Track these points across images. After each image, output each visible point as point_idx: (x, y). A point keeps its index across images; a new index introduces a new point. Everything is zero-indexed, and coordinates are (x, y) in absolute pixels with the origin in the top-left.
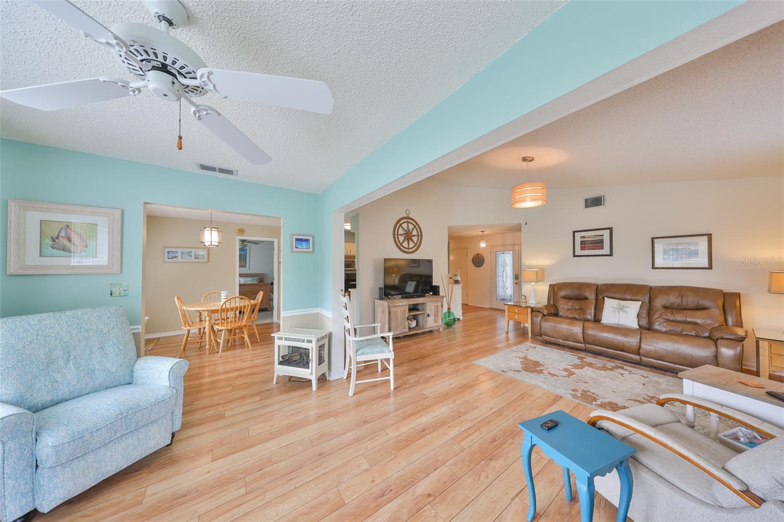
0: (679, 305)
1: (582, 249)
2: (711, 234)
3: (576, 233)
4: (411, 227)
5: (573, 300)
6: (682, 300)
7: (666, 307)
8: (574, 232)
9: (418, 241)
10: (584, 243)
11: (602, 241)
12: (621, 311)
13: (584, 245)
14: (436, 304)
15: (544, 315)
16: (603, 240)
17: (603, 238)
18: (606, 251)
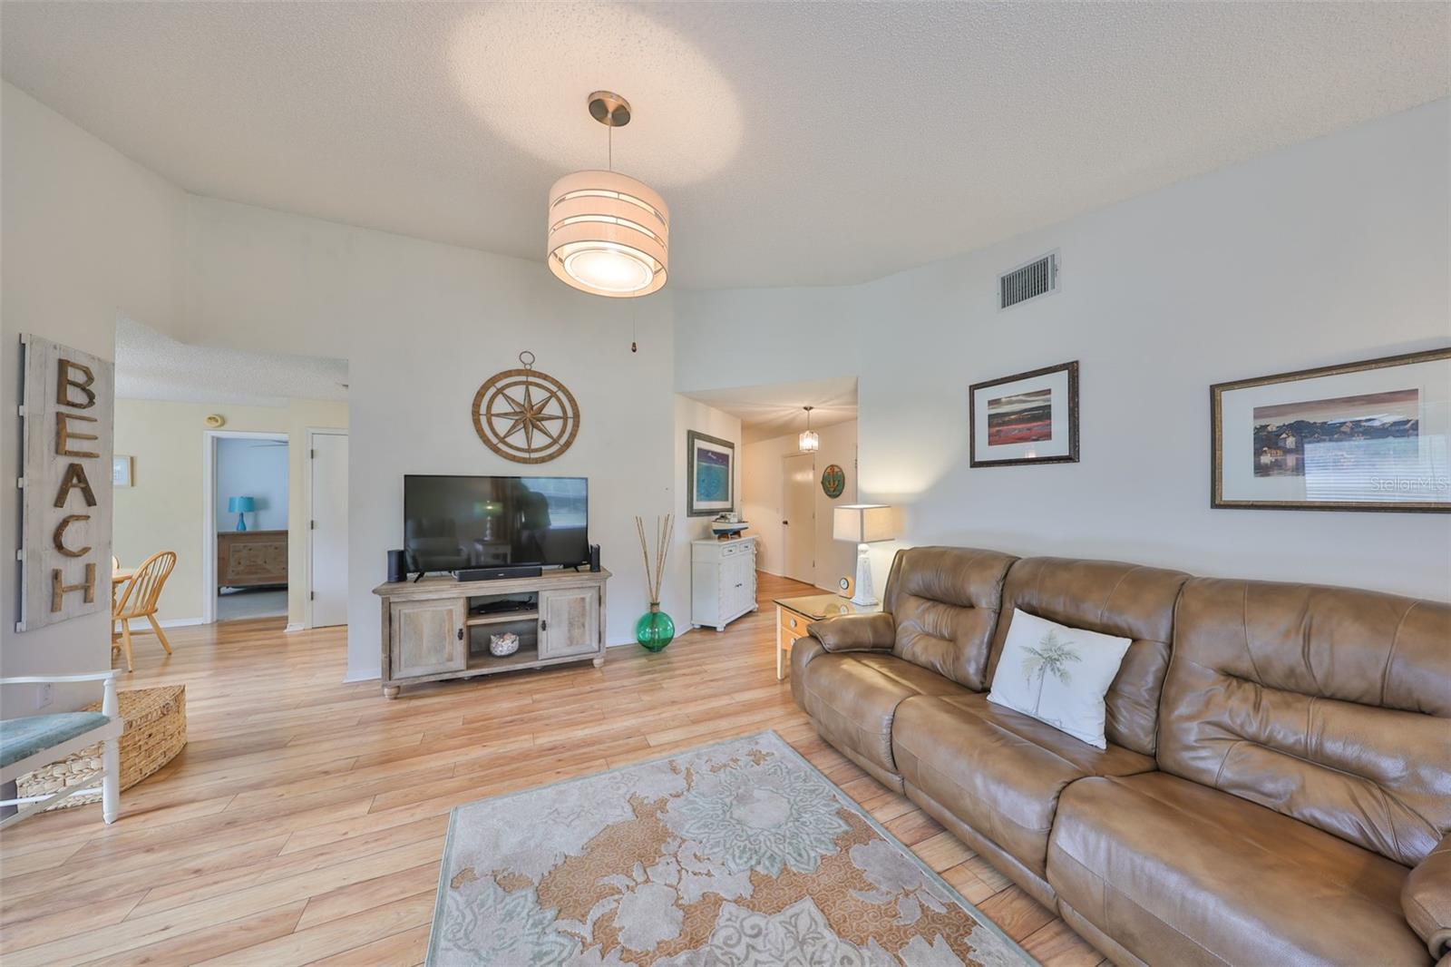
0: (1291, 672)
1: (994, 440)
3: (975, 392)
5: (941, 608)
6: (1305, 654)
7: (1232, 675)
8: (973, 388)
9: (563, 432)
10: (995, 421)
11: (1044, 414)
12: (1048, 669)
13: (1002, 426)
14: (578, 595)
15: (826, 651)
16: (1050, 406)
17: (1049, 400)
18: (1059, 445)
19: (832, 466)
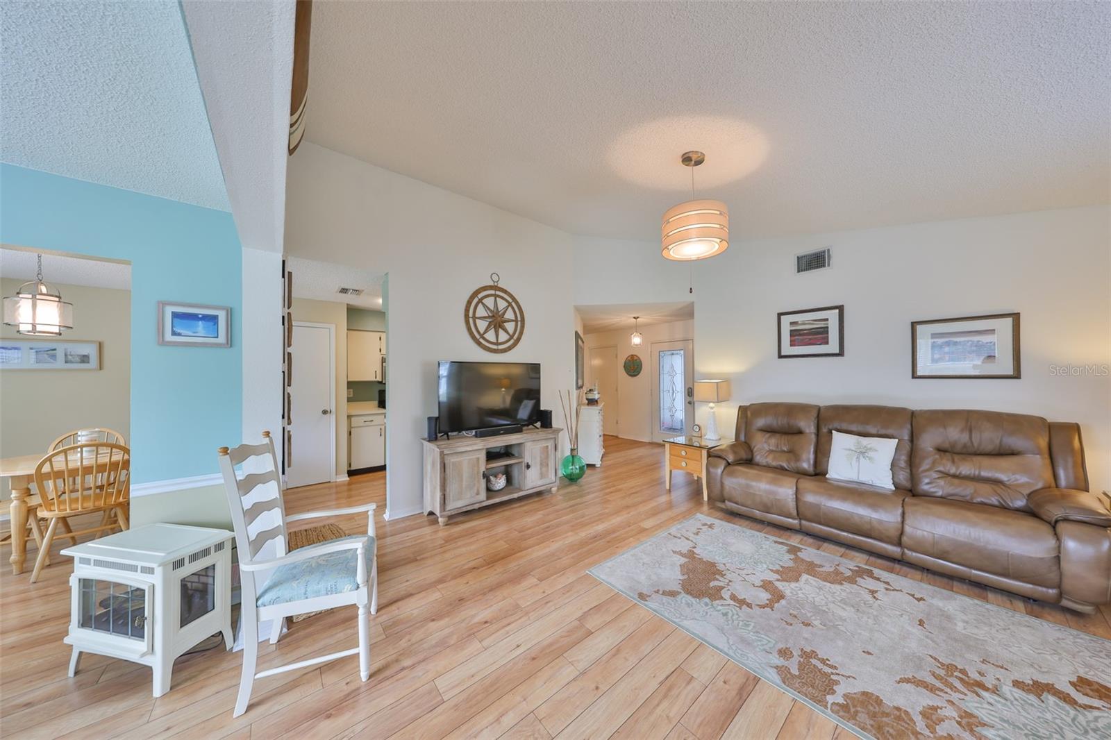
0: (965, 446)
1: (793, 344)
2: (1018, 314)
3: (782, 317)
4: (502, 304)
5: (778, 435)
6: (971, 438)
7: (941, 450)
8: (780, 315)
9: (515, 330)
10: (795, 333)
11: (825, 331)
12: (861, 457)
13: (798, 336)
14: (544, 444)
15: (729, 464)
16: (827, 327)
17: (827, 324)
18: (833, 347)
19: (632, 355)
